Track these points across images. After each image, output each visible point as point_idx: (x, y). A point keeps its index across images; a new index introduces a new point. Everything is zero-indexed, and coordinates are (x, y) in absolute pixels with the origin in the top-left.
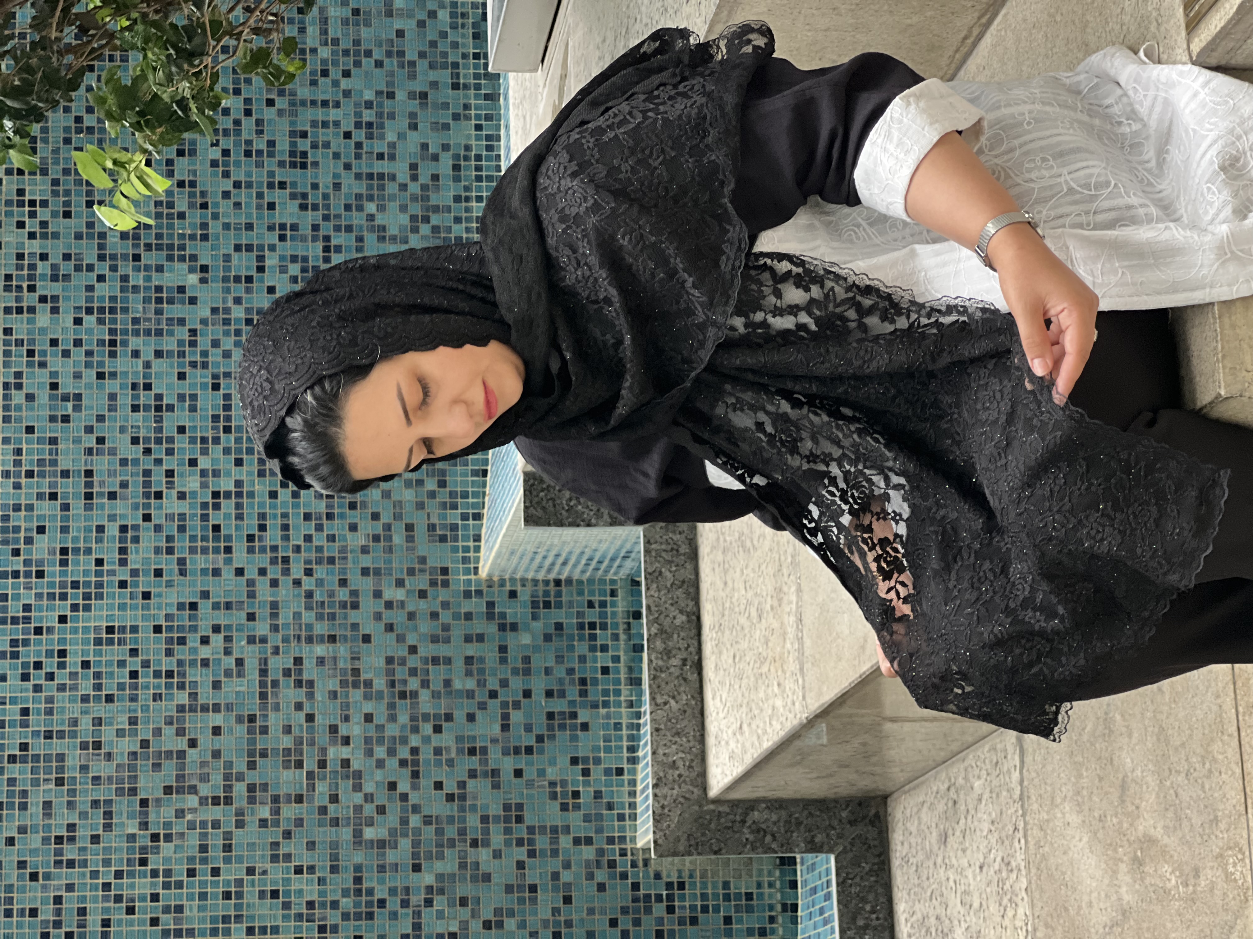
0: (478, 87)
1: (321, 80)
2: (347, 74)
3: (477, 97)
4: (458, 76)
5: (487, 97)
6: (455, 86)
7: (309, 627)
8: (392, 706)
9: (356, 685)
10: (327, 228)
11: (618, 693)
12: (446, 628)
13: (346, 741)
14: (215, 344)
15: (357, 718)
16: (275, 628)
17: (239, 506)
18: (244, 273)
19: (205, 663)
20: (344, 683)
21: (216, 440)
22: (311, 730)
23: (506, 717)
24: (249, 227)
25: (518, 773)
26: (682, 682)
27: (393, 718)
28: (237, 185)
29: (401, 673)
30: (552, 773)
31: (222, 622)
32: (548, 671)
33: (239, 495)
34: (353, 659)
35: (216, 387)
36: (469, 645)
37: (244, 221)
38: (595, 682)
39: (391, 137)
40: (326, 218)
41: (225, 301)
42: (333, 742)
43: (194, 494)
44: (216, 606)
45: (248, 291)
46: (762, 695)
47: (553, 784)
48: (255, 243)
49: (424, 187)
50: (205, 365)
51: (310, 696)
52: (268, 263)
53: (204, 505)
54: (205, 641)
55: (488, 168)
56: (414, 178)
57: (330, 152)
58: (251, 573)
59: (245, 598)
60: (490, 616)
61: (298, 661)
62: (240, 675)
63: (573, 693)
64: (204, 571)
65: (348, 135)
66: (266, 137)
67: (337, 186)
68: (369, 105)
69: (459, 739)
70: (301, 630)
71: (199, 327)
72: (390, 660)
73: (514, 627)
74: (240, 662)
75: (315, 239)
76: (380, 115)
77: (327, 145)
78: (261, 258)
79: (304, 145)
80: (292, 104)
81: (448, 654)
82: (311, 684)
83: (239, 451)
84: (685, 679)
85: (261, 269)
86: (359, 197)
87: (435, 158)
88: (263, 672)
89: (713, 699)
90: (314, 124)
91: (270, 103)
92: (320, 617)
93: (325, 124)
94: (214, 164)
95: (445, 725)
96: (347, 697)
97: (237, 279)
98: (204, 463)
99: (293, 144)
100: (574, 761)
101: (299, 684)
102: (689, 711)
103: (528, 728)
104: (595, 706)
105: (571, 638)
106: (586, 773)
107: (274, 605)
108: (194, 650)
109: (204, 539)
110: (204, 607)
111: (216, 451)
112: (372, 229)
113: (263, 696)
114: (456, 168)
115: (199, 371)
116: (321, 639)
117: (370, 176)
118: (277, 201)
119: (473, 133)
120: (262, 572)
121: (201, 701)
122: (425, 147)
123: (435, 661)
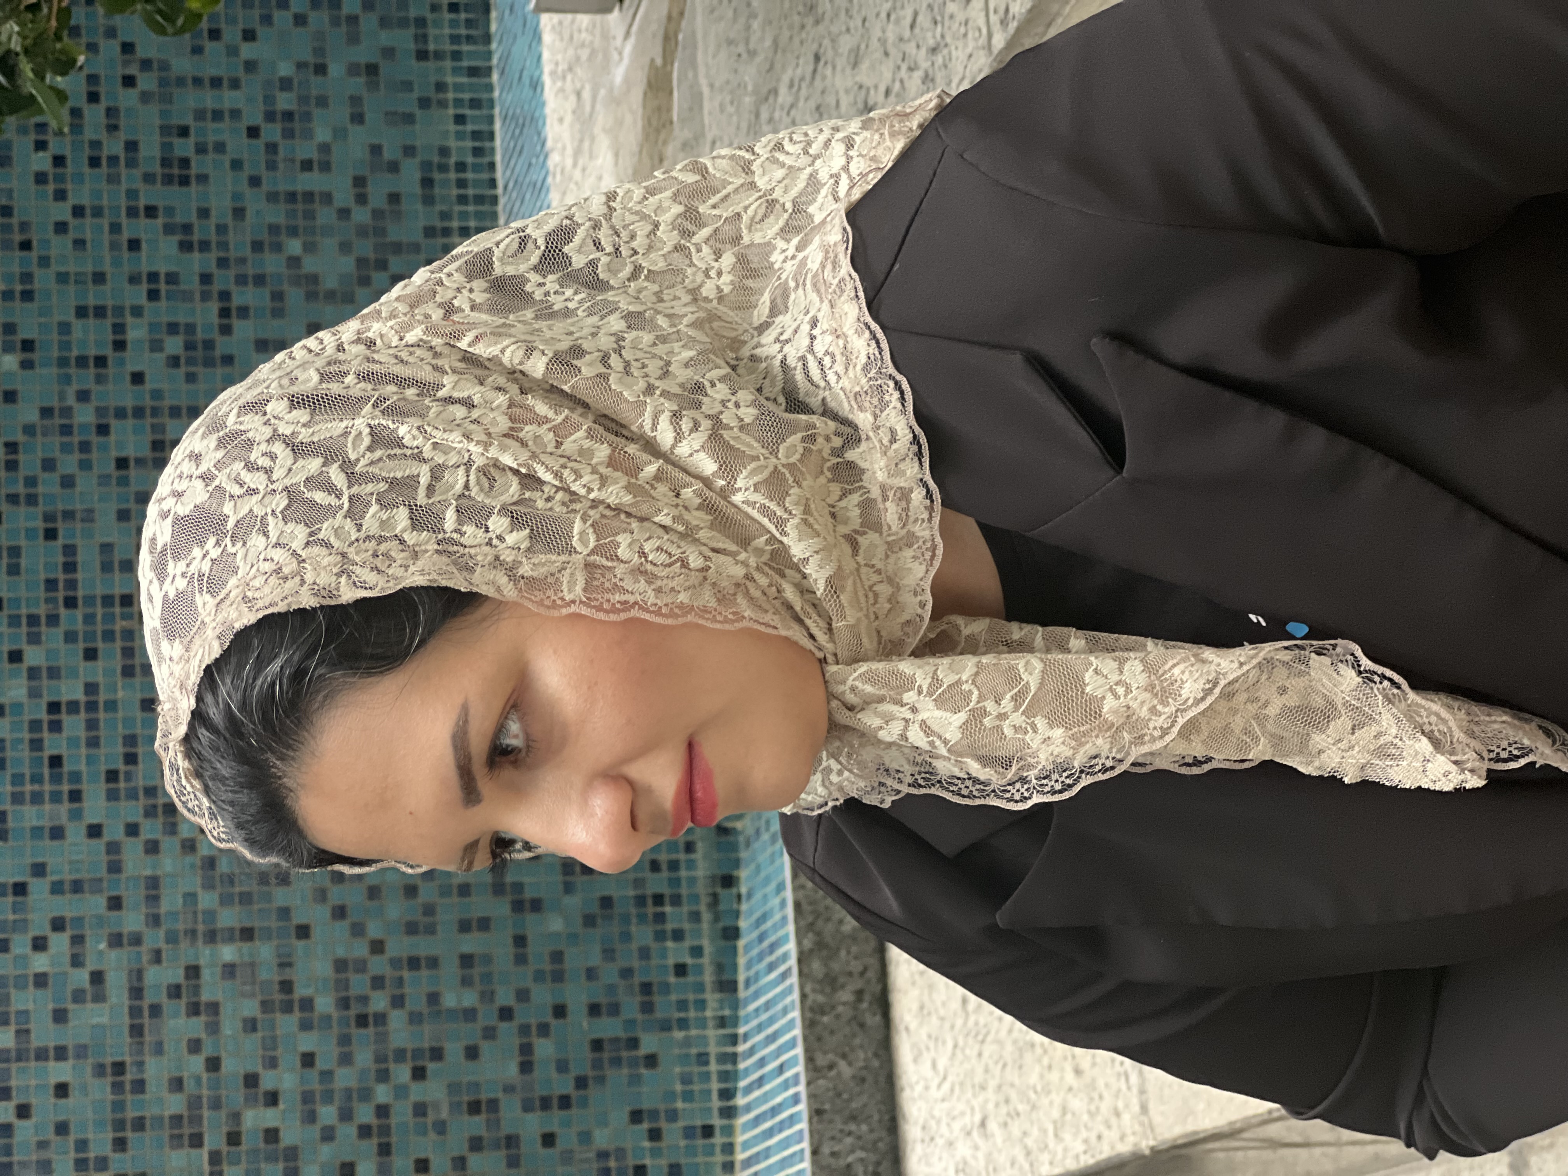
0: (456, 56)
1: (210, 46)
2: (249, 35)
3: (456, 71)
4: (425, 38)
5: (473, 72)
6: (422, 55)
7: (210, 915)
8: (345, 1040)
9: (287, 1008)
10: (223, 280)
11: (701, 1004)
12: (429, 910)
13: (272, 1099)
14: (49, 465)
15: (289, 1061)
16: (155, 920)
17: (92, 725)
18: (92, 352)
19: (41, 980)
20: (266, 1006)
21: (53, 620)
22: (215, 1085)
23: (526, 1049)
24: (99, 278)
25: (549, 1140)
26: (856, 1028)
27: (346, 1059)
28: (78, 211)
29: (359, 984)
30: (602, 1139)
31: (68, 914)
32: (591, 974)
33: (92, 706)
34: (282, 965)
35: (51, 534)
36: (467, 936)
37: (89, 268)
38: (666, 988)
39: (322, 134)
40: (223, 263)
41: (62, 396)
42: (250, 1101)
43: (18, 707)
44: (57, 888)
45: (100, 379)
46: (1034, 1079)
47: (603, 1155)
48: (110, 303)
49: (377, 214)
50: (32, 500)
51: (214, 1028)
52: (132, 335)
53: (35, 726)
54: (39, 944)
55: (477, 183)
56: (362, 199)
57: (226, 160)
58: (114, 831)
59: (103, 873)
60: (498, 889)
61: (193, 971)
62: (100, 997)
63: (631, 1006)
64: (37, 831)
65: (253, 132)
66: (123, 136)
67: (239, 213)
68: (286, 84)
69: (453, 1088)
70: (196, 922)
71: (20, 438)
72: (341, 965)
73: (536, 905)
74: (97, 978)
75: (205, 297)
76: (303, 99)
77: (220, 147)
78: (118, 328)
79: (184, 148)
80: (163, 83)
81: (433, 952)
82: (214, 1008)
83: (90, 636)
84: (862, 1025)
85: (120, 345)
86: (274, 229)
87: (394, 167)
88: (136, 992)
89: (915, 1060)
90: (200, 115)
91: (129, 81)
92: (226, 900)
93: (217, 115)
94: (41, 178)
95: (431, 1066)
96: (273, 1027)
97: (82, 362)
98: (33, 656)
99: (167, 147)
100: (636, 1116)
101: (194, 1010)
102: (870, 1079)
103: (562, 1066)
104: (666, 1026)
105: (626, 919)
106: (655, 1135)
107: (153, 883)
108: (22, 960)
109: (36, 779)
110: (39, 888)
111: (54, 637)
112: (296, 281)
113: (137, 1031)
114: (427, 183)
115: (23, 509)
116: (230, 936)
117: (292, 197)
118: (143, 236)
119: (452, 127)
120: (132, 830)
121: (36, 1042)
122: (376, 150)
123: (414, 963)
